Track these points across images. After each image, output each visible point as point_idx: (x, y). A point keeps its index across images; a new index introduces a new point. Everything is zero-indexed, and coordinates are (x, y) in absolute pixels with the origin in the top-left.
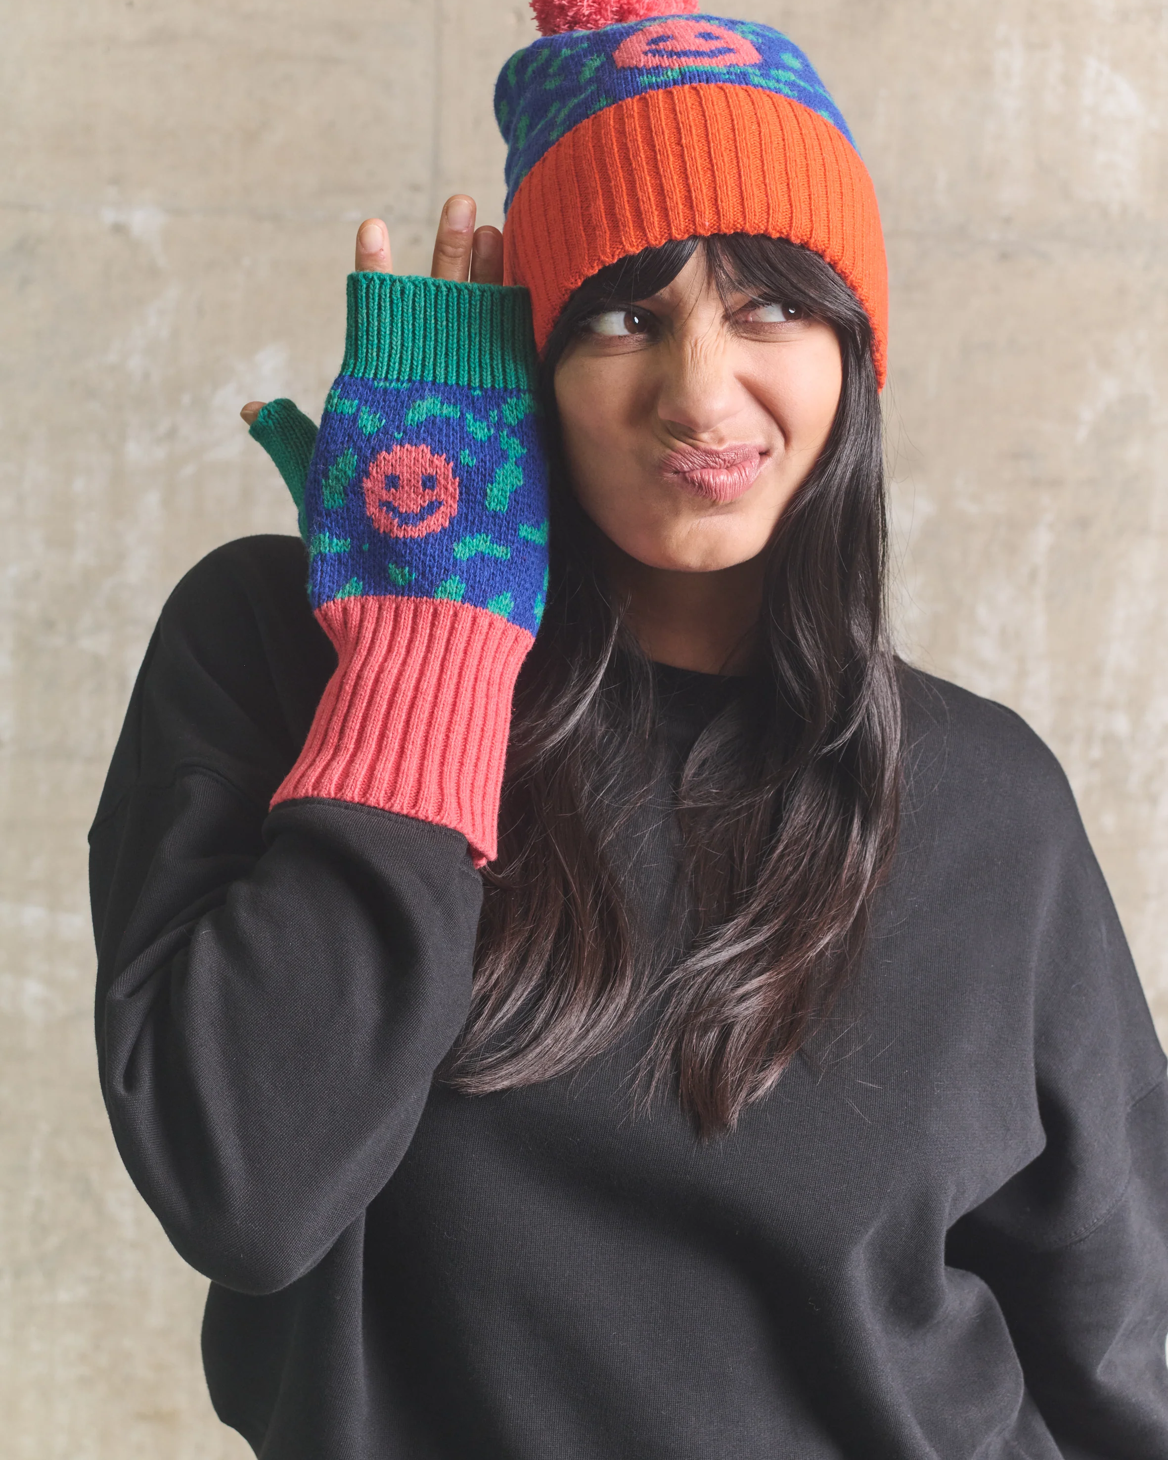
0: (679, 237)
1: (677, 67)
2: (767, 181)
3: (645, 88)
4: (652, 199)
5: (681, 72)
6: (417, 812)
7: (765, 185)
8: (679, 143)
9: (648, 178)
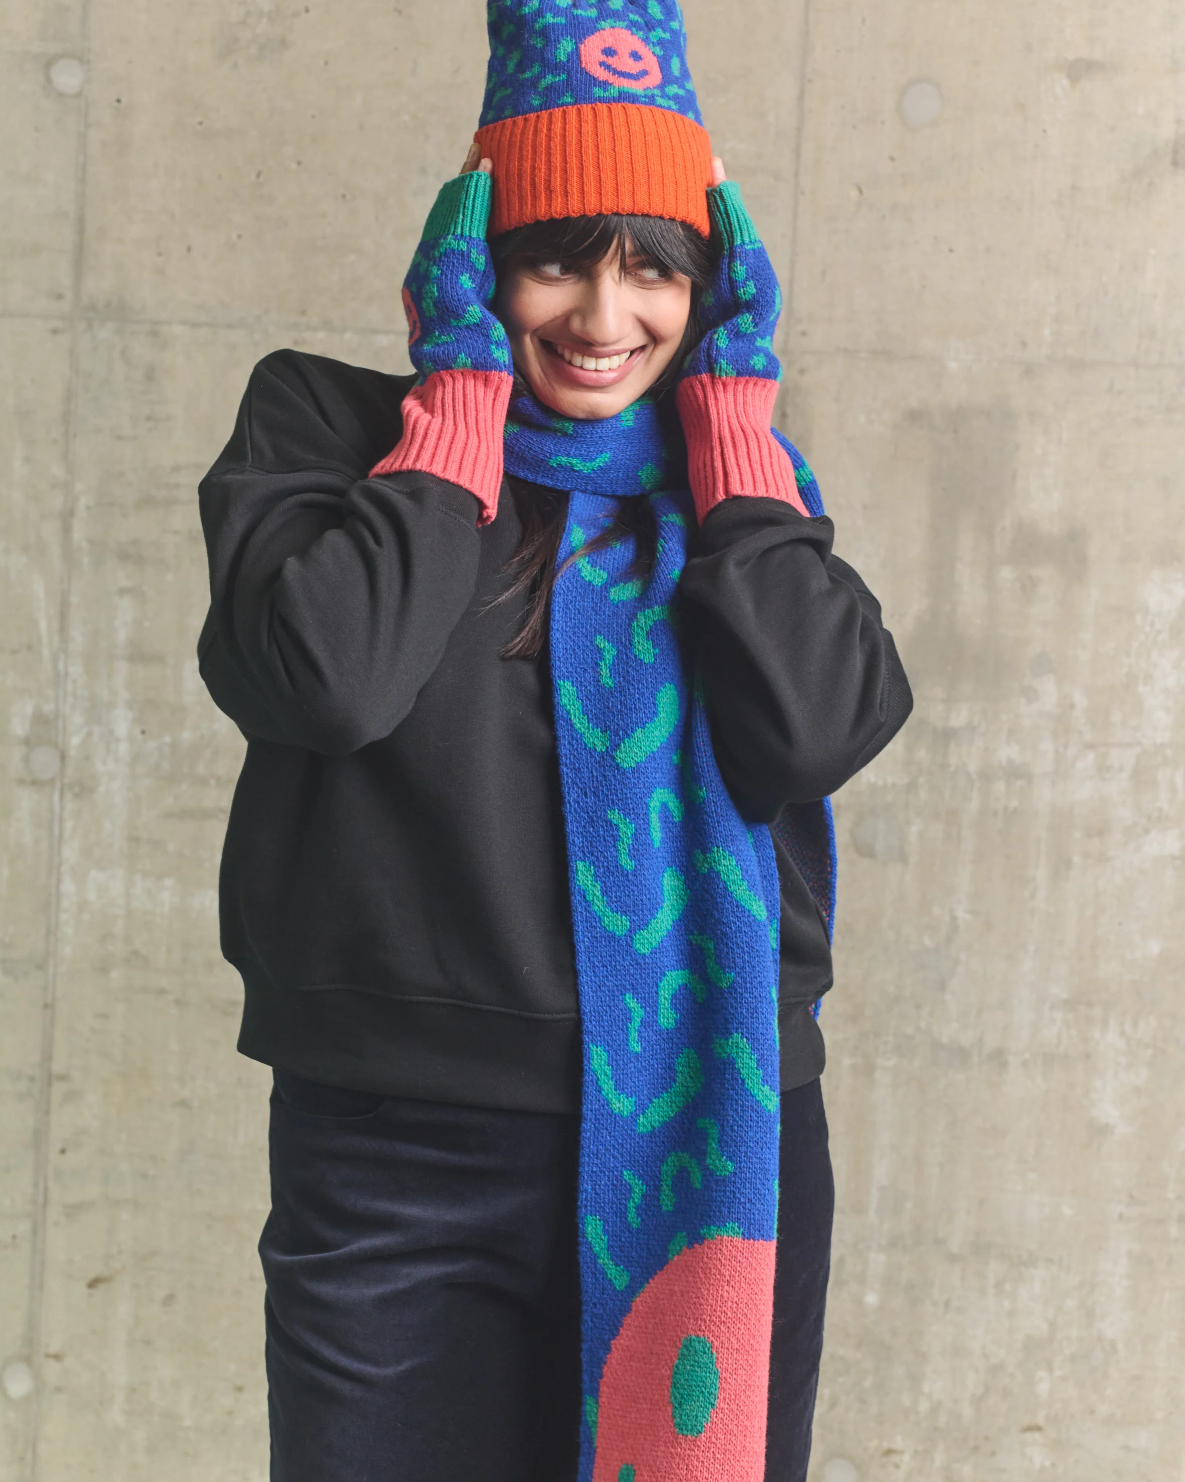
0: (605, 213)
1: (617, 87)
2: (665, 182)
3: (595, 100)
4: (593, 184)
5: (619, 92)
6: (431, 469)
7: (663, 184)
8: (614, 150)
9: (592, 169)
